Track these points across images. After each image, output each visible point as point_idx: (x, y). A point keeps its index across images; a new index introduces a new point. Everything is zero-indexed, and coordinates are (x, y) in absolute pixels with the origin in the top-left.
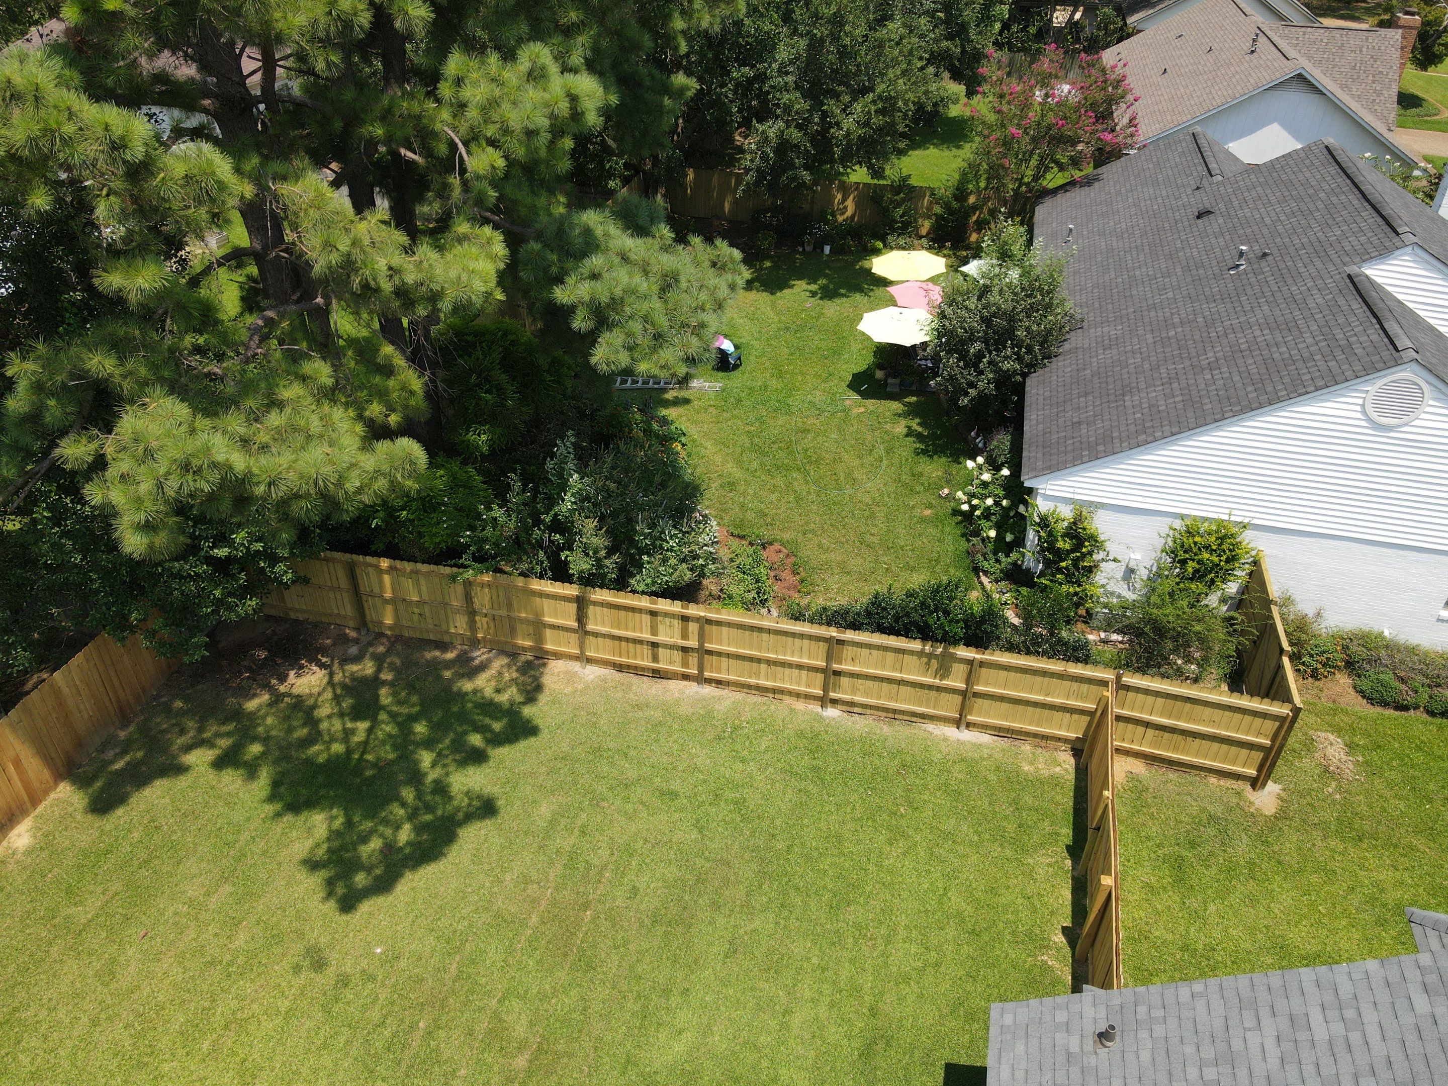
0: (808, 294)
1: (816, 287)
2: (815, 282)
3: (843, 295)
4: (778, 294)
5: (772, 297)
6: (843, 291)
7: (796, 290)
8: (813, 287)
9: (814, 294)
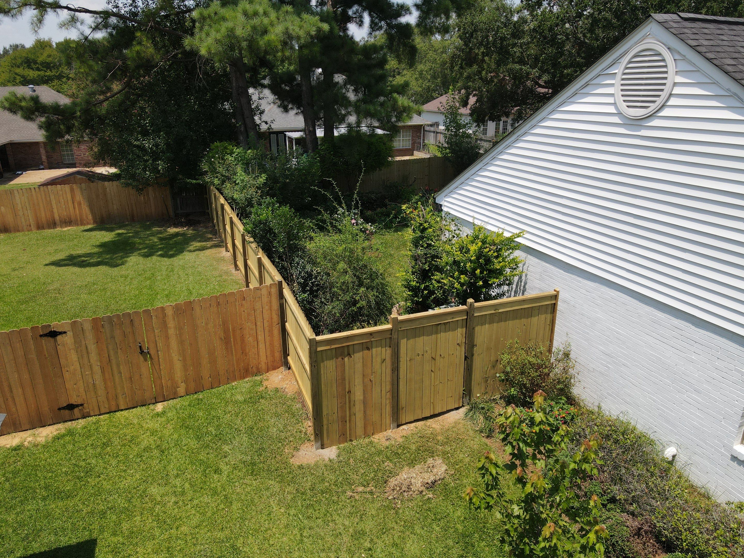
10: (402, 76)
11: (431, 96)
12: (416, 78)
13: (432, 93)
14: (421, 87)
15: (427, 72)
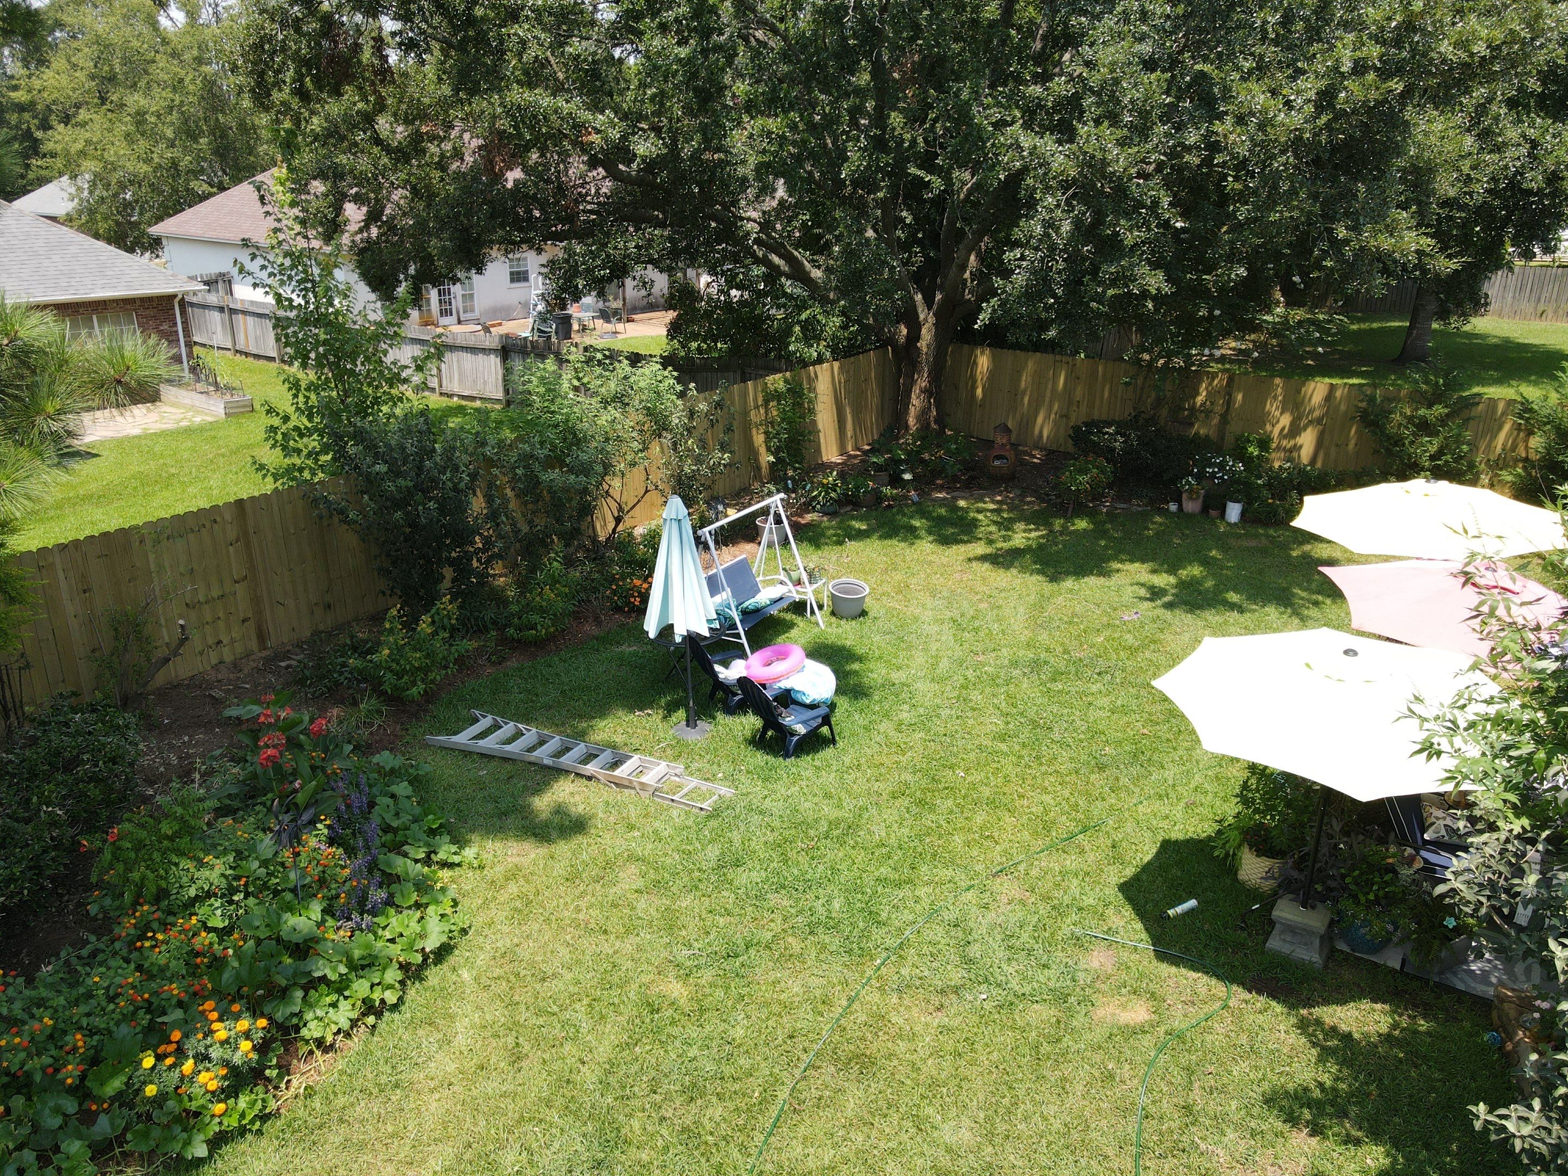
0: (1143, 592)
1: (1172, 580)
2: (1172, 571)
3: (1232, 606)
4: (1069, 583)
5: (1048, 588)
6: (1233, 597)
7: (1115, 580)
8: (1163, 580)
9: (1155, 593)
10: (77, 124)
11: (187, 190)
12: (127, 135)
13: (187, 181)
14: (148, 161)
15: (159, 116)
